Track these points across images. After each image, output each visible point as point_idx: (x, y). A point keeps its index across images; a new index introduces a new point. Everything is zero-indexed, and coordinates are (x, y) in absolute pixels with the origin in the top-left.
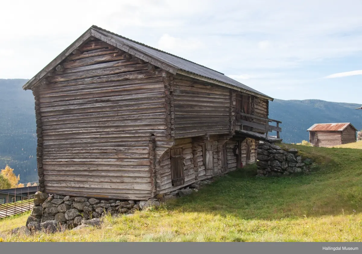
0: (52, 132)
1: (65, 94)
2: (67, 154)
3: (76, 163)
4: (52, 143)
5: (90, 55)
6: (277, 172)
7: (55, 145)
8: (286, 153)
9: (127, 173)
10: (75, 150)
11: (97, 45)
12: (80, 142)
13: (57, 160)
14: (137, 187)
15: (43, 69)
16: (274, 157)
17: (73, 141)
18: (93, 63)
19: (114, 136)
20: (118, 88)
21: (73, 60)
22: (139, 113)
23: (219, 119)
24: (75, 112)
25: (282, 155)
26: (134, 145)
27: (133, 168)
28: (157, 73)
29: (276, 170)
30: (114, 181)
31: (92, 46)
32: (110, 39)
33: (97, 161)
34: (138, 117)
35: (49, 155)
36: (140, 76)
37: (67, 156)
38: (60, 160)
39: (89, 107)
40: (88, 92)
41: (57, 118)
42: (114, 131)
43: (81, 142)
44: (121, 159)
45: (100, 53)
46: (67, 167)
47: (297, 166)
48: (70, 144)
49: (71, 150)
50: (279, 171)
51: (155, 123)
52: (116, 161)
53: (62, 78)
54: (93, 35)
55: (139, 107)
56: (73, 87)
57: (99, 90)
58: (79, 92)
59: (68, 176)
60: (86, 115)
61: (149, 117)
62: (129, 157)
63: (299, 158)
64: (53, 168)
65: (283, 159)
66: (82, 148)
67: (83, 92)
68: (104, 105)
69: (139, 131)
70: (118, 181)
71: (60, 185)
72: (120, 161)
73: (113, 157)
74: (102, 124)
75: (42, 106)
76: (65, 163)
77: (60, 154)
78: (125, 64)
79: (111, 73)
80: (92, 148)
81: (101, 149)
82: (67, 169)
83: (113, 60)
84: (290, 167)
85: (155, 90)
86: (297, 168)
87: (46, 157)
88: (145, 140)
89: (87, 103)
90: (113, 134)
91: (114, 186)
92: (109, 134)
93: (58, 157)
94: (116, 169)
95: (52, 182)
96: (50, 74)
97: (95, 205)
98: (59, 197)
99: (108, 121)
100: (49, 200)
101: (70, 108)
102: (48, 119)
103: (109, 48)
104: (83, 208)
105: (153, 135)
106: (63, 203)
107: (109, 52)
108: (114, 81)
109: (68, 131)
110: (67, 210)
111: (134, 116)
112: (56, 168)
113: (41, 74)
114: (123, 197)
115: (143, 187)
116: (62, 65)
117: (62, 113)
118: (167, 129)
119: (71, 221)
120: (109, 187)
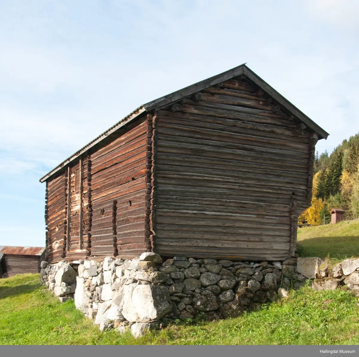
0: (174, 174)
1: (198, 129)
3: (208, 216)
4: (172, 189)
5: (233, 94)
7: (175, 191)
10: (206, 201)
11: (241, 86)
12: (213, 191)
13: (180, 211)
14: (276, 246)
15: (178, 91)
17: (203, 190)
18: (235, 104)
19: (256, 189)
20: (262, 139)
21: (211, 93)
24: (208, 155)
27: (274, 226)
28: (303, 133)
30: (252, 240)
31: (236, 85)
32: (265, 85)
33: (235, 216)
34: (281, 173)
35: (168, 203)
36: (288, 133)
37: (194, 206)
38: (186, 211)
39: (229, 152)
40: (229, 135)
41: (182, 157)
43: (215, 191)
44: (262, 216)
45: (245, 96)
46: (194, 221)
49: (200, 200)
51: (298, 182)
52: (256, 217)
53: (195, 109)
54: (245, 73)
55: (283, 163)
56: (209, 123)
57: (242, 136)
58: (217, 132)
59: (194, 232)
61: (291, 175)
62: (270, 214)
64: (172, 221)
67: (222, 133)
69: (282, 188)
70: (257, 240)
71: (181, 244)
72: (260, 218)
73: (252, 212)
74: (242, 174)
75: (160, 138)
77: (185, 203)
78: (271, 115)
79: (256, 120)
80: (228, 201)
82: (193, 224)
83: (258, 107)
85: (298, 149)
87: (164, 206)
88: (285, 198)
89: (225, 147)
90: (254, 187)
91: (251, 245)
92: (249, 187)
93: (182, 207)
94: (255, 226)
95: (170, 240)
96: (185, 101)
97: (231, 268)
98: (184, 258)
99: (249, 172)
100: (171, 262)
101: (203, 148)
102: (168, 156)
103: (255, 94)
104: (220, 271)
105: (293, 194)
106: (191, 265)
107: (254, 98)
108: (259, 130)
109: (198, 176)
110: (201, 273)
111: (277, 172)
112: (177, 221)
113: (173, 96)
114: (260, 258)
115: (281, 246)
116: (201, 94)
117: (190, 153)
118: (309, 189)
119: (215, 286)
120: (245, 247)
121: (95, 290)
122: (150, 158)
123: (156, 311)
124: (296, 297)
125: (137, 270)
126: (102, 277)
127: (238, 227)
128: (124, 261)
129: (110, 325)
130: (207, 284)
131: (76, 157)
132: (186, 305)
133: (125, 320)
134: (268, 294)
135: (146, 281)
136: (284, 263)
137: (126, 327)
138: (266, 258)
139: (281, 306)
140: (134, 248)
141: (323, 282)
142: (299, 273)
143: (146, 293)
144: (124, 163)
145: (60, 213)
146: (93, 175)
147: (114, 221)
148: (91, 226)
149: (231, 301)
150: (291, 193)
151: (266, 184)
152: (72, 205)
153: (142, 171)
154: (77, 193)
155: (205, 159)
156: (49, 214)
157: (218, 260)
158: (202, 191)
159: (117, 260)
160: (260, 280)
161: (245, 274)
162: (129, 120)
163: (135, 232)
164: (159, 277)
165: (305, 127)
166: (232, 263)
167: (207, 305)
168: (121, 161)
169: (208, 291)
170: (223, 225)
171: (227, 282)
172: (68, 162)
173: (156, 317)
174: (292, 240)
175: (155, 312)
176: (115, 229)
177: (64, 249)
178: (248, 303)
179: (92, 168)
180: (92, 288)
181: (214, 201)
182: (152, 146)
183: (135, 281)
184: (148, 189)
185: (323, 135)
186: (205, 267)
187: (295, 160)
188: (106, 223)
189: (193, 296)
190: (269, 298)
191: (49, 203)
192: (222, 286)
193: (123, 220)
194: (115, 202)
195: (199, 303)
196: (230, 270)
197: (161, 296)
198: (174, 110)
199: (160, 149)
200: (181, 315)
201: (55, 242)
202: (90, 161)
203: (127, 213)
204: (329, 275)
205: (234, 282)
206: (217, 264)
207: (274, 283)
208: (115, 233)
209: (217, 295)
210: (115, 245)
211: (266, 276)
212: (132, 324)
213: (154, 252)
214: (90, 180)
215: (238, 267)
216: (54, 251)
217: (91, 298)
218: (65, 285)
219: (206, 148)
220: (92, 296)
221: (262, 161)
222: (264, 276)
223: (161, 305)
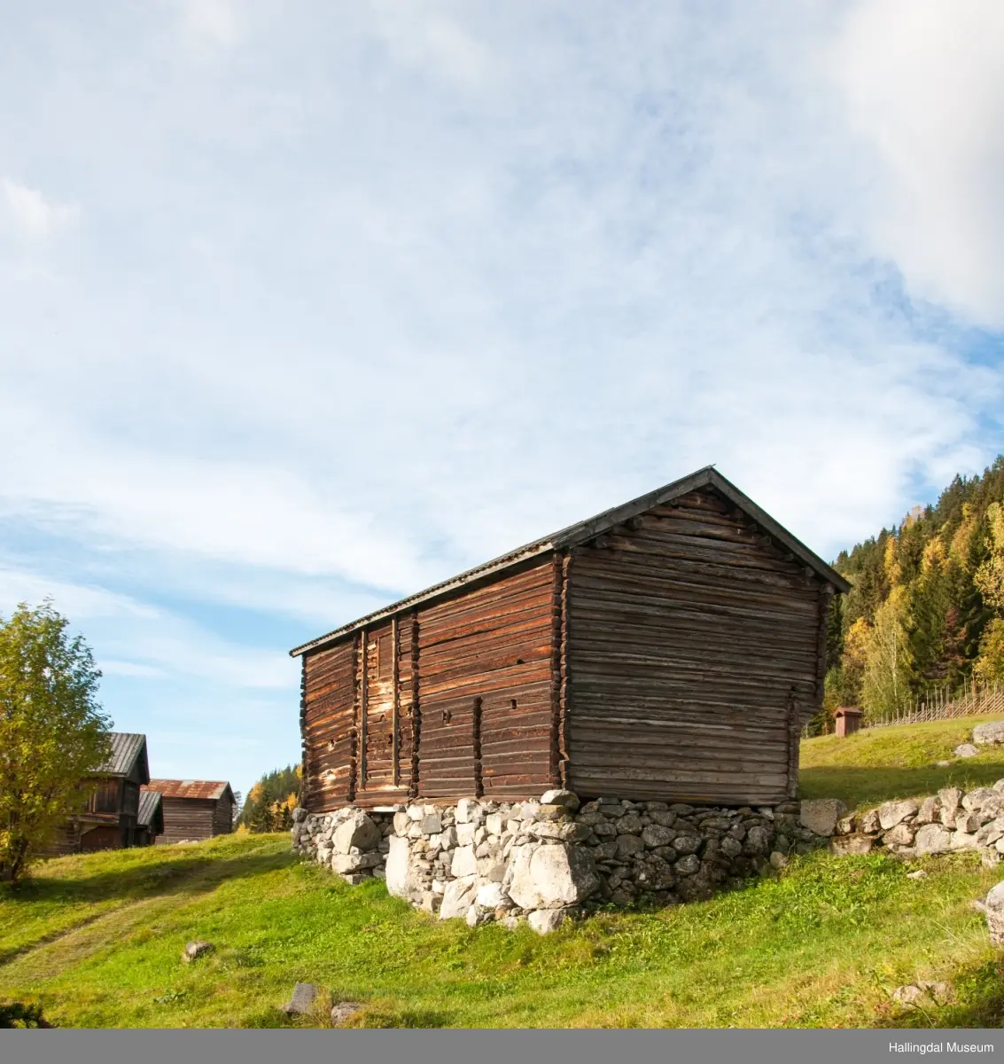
0: (597, 657)
1: (636, 579)
2: (630, 708)
3: (654, 728)
4: (594, 681)
5: (692, 516)
7: (600, 685)
10: (650, 701)
11: (706, 502)
12: (661, 684)
13: (609, 719)
14: (764, 780)
15: (604, 514)
17: (645, 682)
18: (697, 534)
19: (730, 681)
20: (741, 594)
27: (761, 744)
30: (726, 769)
31: (696, 500)
32: (745, 501)
33: (697, 728)
34: (774, 653)
35: (588, 706)
36: (783, 583)
37: (631, 711)
38: (617, 719)
39: (686, 617)
40: (686, 589)
41: (612, 626)
42: (729, 673)
43: (665, 685)
44: (742, 727)
45: (711, 519)
46: (632, 736)
49: (641, 700)
52: (732, 730)
53: (631, 544)
54: (713, 482)
55: (776, 635)
57: (708, 590)
58: (667, 583)
59: (630, 755)
60: (678, 633)
62: (755, 724)
64: (595, 736)
69: (775, 679)
70: (733, 769)
72: (739, 731)
73: (725, 722)
74: (709, 655)
75: (575, 594)
76: (629, 727)
77: (616, 706)
78: (756, 553)
79: (732, 562)
80: (686, 701)
82: (629, 741)
83: (735, 539)
85: (800, 611)
87: (581, 711)
88: (780, 697)
89: (680, 609)
91: (724, 778)
92: (721, 677)
93: (611, 712)
94: (731, 745)
95: (591, 769)
96: (617, 530)
97: (691, 817)
98: (615, 801)
99: (719, 652)
100: (596, 807)
101: (645, 611)
102: (588, 625)
103: (728, 516)
104: (674, 822)
105: (793, 689)
106: (626, 813)
107: (727, 523)
108: (737, 579)
109: (635, 659)
110: (644, 827)
111: (766, 651)
112: (603, 737)
113: (598, 524)
115: (773, 780)
116: (642, 519)
117: (623, 619)
118: (819, 681)
119: (667, 848)
120: (715, 781)
121: (437, 858)
122: (559, 628)
123: (575, 889)
124: (802, 866)
125: (536, 821)
126: (454, 834)
127: (703, 747)
128: (499, 805)
129: (486, 916)
130: (655, 844)
131: (386, 614)
132: (623, 879)
133: (515, 905)
134: (755, 862)
135: (556, 838)
136: (778, 809)
137: (519, 917)
138: (747, 800)
139: (779, 882)
140: (521, 782)
141: (846, 842)
142: (803, 827)
143: (556, 859)
144: (499, 633)
145: (338, 715)
146: (423, 648)
147: (477, 734)
148: (418, 742)
149: (695, 873)
150: (789, 687)
151: (749, 672)
152: (370, 703)
153: (542, 649)
154: (384, 680)
155: (646, 629)
156: (309, 717)
157: (670, 803)
158: (644, 684)
159: (485, 805)
160: (741, 839)
161: (715, 827)
162: (516, 561)
163: (527, 755)
164: (578, 832)
165: (811, 573)
166: (692, 809)
167: (656, 879)
168: (491, 628)
169: (656, 857)
170: (677, 744)
171: (687, 841)
172: (366, 622)
173: (575, 898)
174: (791, 769)
175: (574, 891)
176: (478, 748)
177: (353, 785)
178: (722, 877)
179: (420, 636)
180: (429, 856)
181: (664, 701)
182: (564, 607)
183: (533, 839)
184: (556, 681)
185: (842, 586)
186: (648, 816)
187: (795, 630)
188: (456, 737)
189: (632, 865)
190: (756, 868)
191: (310, 697)
192: (679, 848)
193: (497, 734)
194: (479, 701)
195: (643, 877)
196: (691, 821)
197: (583, 864)
198: (599, 546)
199: (575, 614)
200: (614, 897)
201: (327, 770)
202: (417, 624)
203: (506, 722)
204: (857, 830)
205: (698, 842)
206: (668, 810)
207: (763, 843)
208: (479, 756)
209: (671, 863)
210: (479, 778)
211: (750, 832)
212: (530, 913)
213: (567, 789)
214: (416, 658)
215: (704, 815)
216: (323, 789)
217: (428, 874)
218: (357, 853)
219: (649, 611)
220: (431, 869)
221: (741, 633)
222: (747, 831)
223: (583, 879)
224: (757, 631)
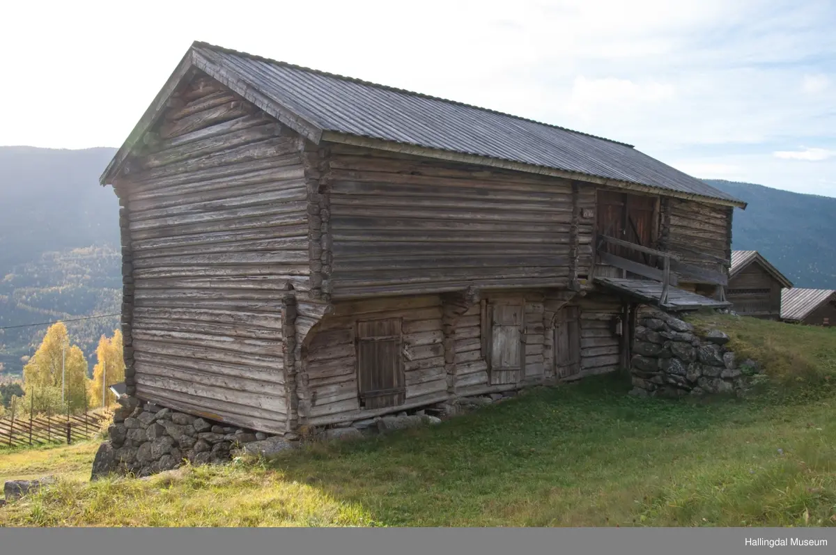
3: (176, 340)
5: (197, 108)
6: (675, 386)
7: (148, 299)
8: (697, 342)
9: (250, 371)
10: (175, 313)
11: (206, 86)
13: (150, 332)
14: (267, 404)
16: (669, 349)
18: (201, 125)
19: (231, 286)
21: (172, 121)
22: (269, 236)
23: (527, 252)
24: (176, 232)
25: (687, 345)
26: (261, 309)
27: (258, 360)
29: (672, 381)
30: (231, 386)
31: (199, 88)
33: (205, 340)
34: (267, 245)
35: (140, 320)
37: (163, 323)
38: (154, 332)
39: (194, 221)
40: (193, 190)
41: (151, 244)
42: (230, 276)
43: (184, 295)
44: (241, 338)
45: (211, 103)
46: (163, 347)
47: (722, 376)
48: (169, 299)
49: (169, 312)
50: (680, 384)
51: (295, 260)
52: (233, 342)
54: (194, 63)
55: (268, 221)
56: (171, 177)
59: (165, 365)
60: (191, 239)
61: (285, 245)
62: (254, 335)
63: (727, 356)
64: (145, 347)
65: (691, 356)
66: (184, 310)
67: (186, 188)
68: (215, 217)
69: (269, 277)
70: (237, 386)
71: (155, 384)
72: (238, 343)
73: (228, 333)
74: (213, 258)
75: (133, 219)
76: (161, 339)
77: (154, 318)
79: (225, 145)
80: (198, 311)
81: (212, 314)
82: (163, 353)
83: (230, 116)
84: (707, 376)
85: (295, 182)
86: (723, 381)
87: (137, 324)
88: (277, 299)
89: (191, 213)
90: (229, 281)
91: (231, 397)
92: (222, 282)
93: (152, 325)
94: (234, 359)
99: (222, 253)
102: (139, 246)
105: (290, 288)
106: (155, 421)
109: (166, 272)
111: (261, 244)
114: (245, 424)
115: (275, 405)
120: (224, 398)
138: (253, 425)
150: (283, 286)
151: (247, 273)
158: (172, 296)
170: (194, 356)
181: (183, 313)
219: (170, 222)
221: (238, 226)
224: (250, 221)
